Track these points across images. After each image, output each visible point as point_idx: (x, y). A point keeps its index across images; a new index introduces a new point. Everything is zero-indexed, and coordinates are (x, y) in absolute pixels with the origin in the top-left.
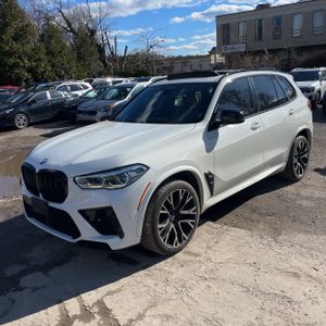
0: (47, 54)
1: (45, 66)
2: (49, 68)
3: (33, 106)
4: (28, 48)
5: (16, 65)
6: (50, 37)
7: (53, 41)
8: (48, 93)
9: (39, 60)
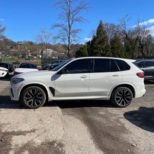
7: (115, 43)
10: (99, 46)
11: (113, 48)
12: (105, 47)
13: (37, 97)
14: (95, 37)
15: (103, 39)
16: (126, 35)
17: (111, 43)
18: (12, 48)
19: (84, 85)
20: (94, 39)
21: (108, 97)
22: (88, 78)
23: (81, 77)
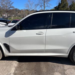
10: (62, 9)
14: (60, 3)
15: (65, 5)
18: (18, 13)
19: (40, 42)
21: (66, 55)
22: (44, 35)
23: (36, 34)
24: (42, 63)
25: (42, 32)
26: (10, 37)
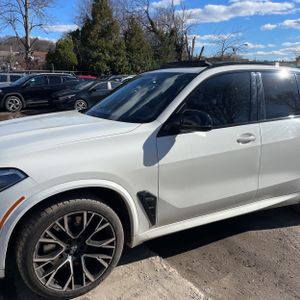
0: (127, 50)
1: (123, 60)
2: (127, 63)
3: (94, 94)
4: (111, 44)
5: (98, 59)
6: (132, 35)
7: (134, 39)
8: (109, 84)
9: (119, 54)
10: (102, 42)
11: (129, 49)
12: (114, 46)
13: (89, 242)
15: (108, 27)
16: (152, 23)
17: (125, 39)
20: (88, 26)
22: (257, 143)
23: (238, 141)
24: (236, 239)
25: (250, 135)
26: (161, 162)
